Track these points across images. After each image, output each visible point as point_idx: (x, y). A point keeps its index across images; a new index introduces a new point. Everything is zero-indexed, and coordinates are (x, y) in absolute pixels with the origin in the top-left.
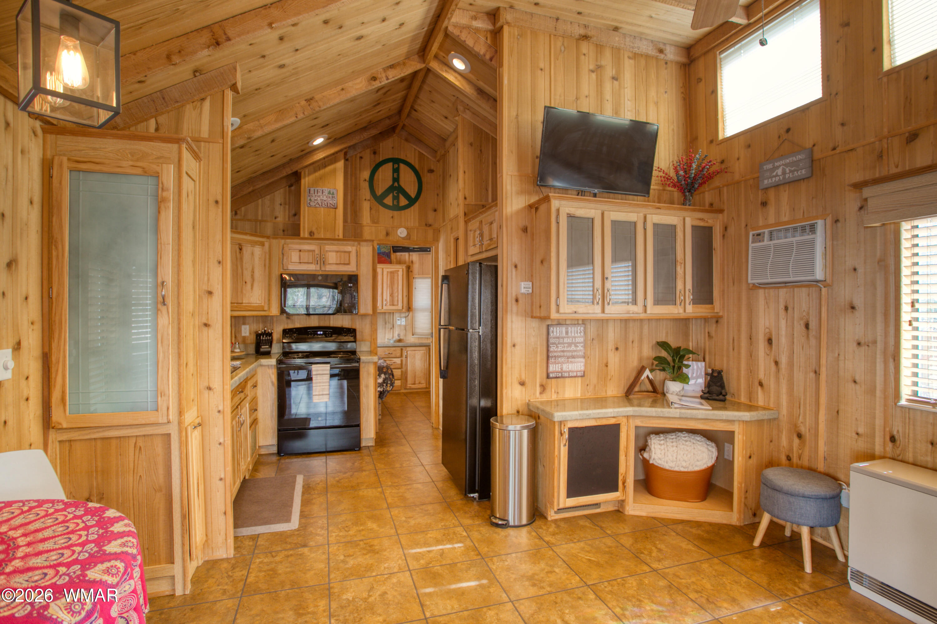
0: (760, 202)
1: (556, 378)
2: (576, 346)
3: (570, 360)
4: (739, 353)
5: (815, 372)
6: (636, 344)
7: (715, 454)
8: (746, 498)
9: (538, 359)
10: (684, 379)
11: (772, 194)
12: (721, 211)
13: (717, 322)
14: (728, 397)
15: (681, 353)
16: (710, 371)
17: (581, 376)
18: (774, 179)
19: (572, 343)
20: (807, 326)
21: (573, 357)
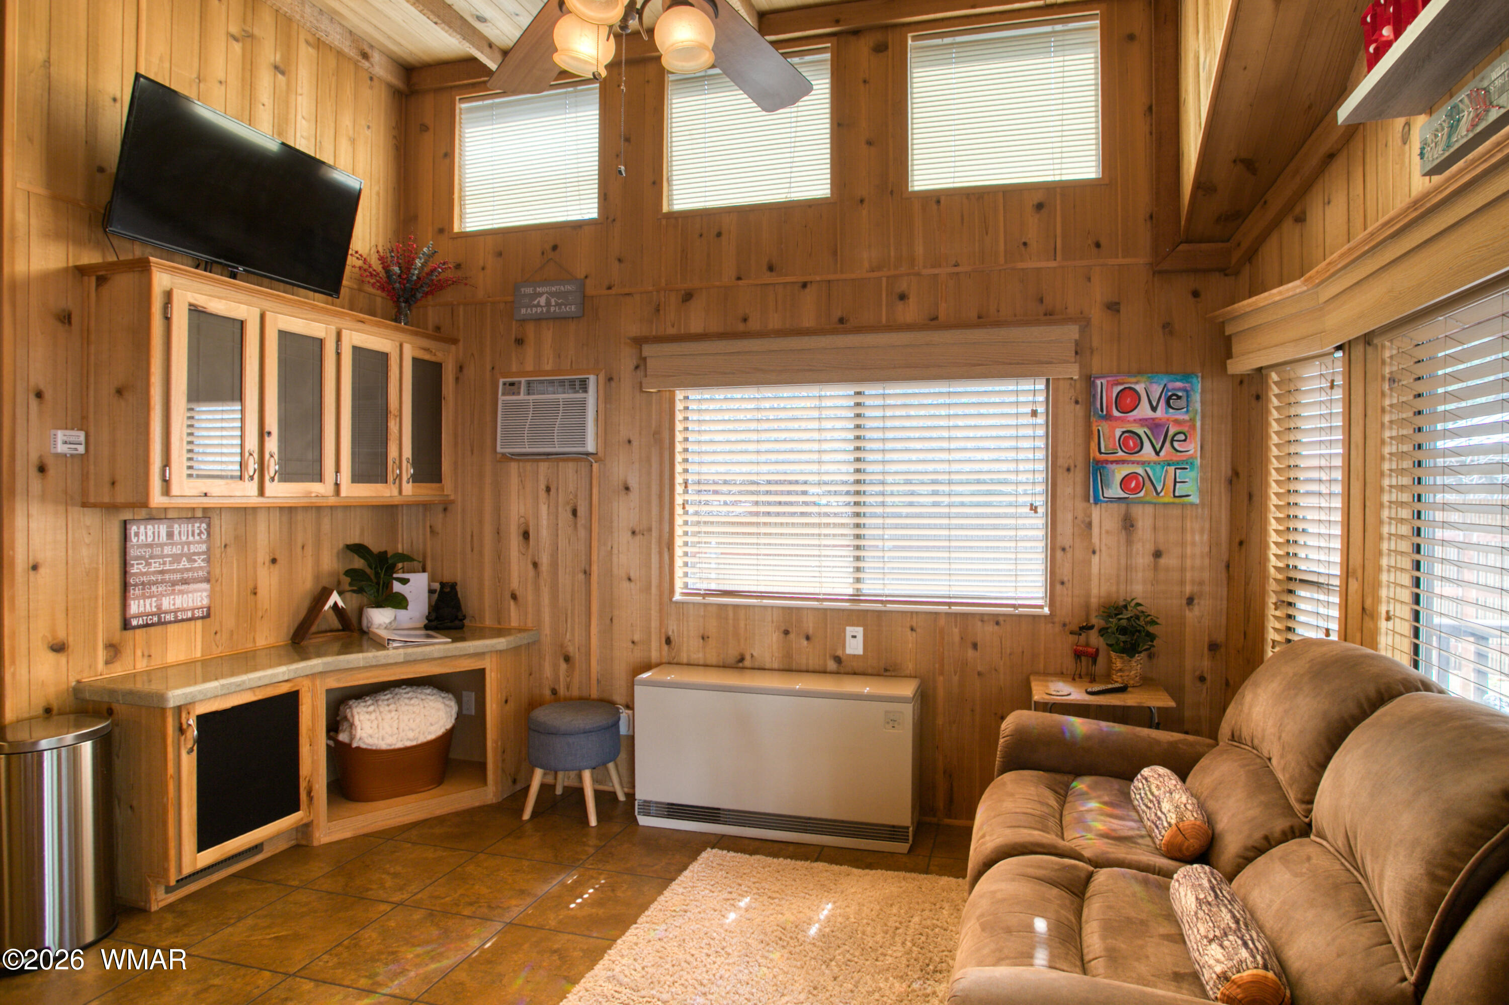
0: (513, 337)
1: (147, 625)
2: (191, 560)
3: (177, 588)
4: (481, 554)
5: (585, 572)
6: (309, 550)
7: (454, 708)
8: (503, 760)
9: (101, 592)
10: (400, 602)
11: (530, 329)
12: (454, 341)
13: (445, 510)
14: (466, 622)
15: (390, 562)
16: (437, 586)
17: (203, 618)
18: (534, 310)
19: (182, 555)
20: (574, 513)
21: (185, 582)
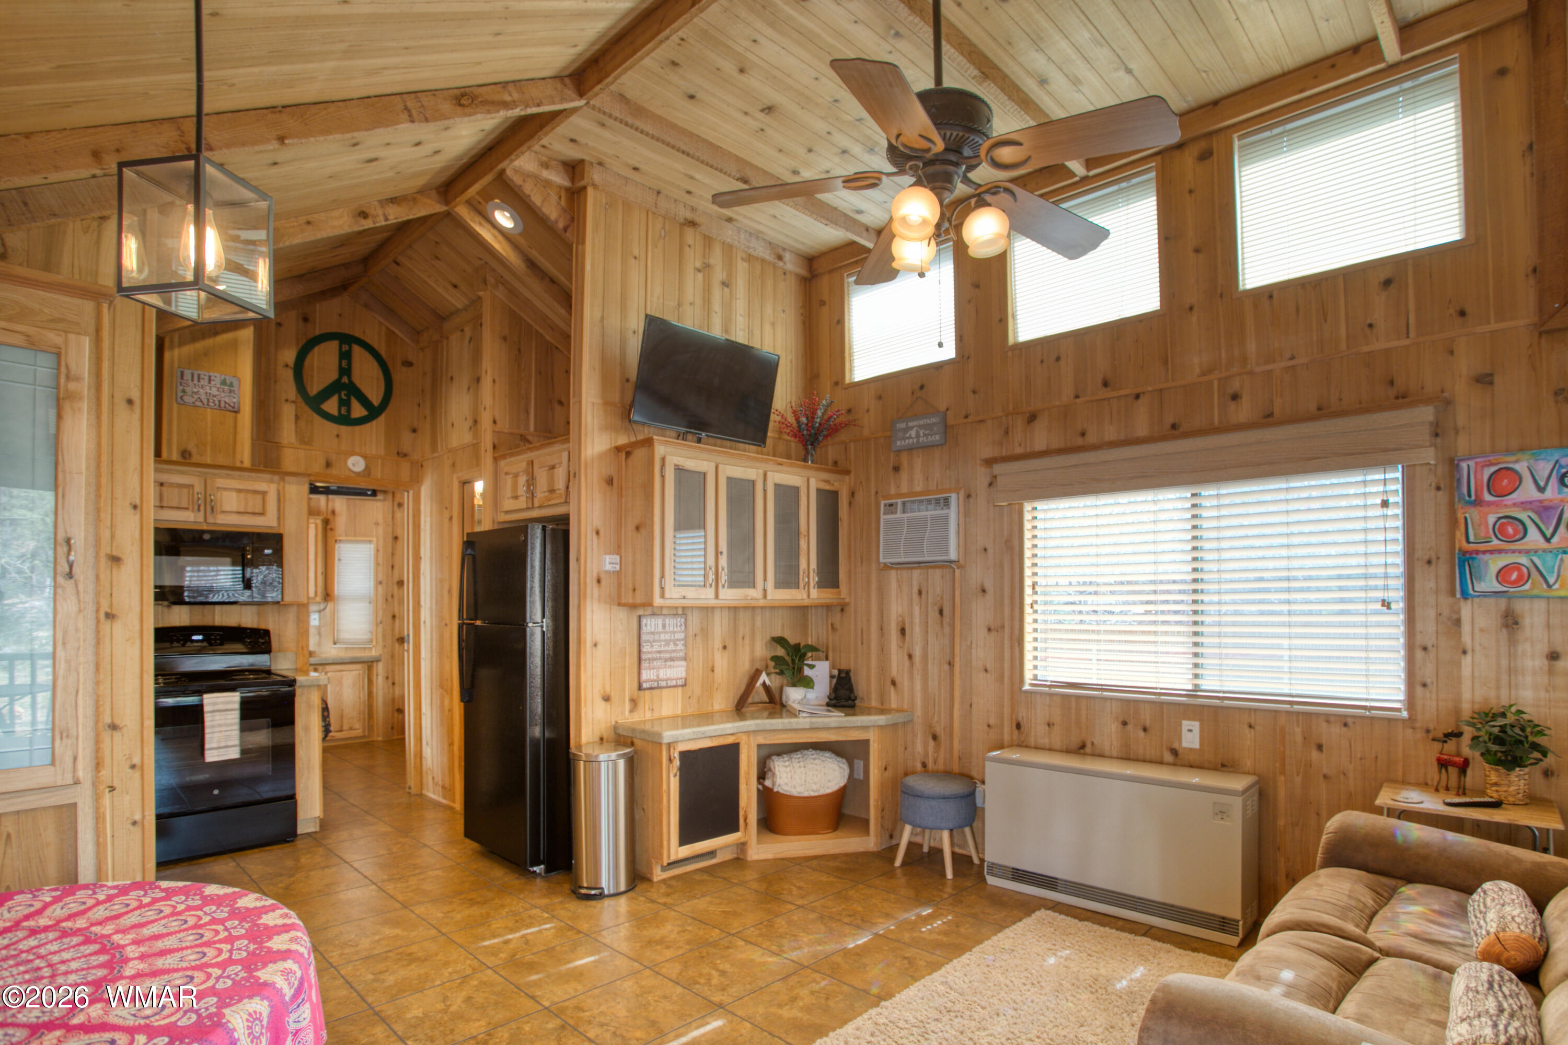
0: (891, 465)
1: (651, 688)
2: (676, 645)
3: (668, 663)
4: (869, 647)
5: (950, 664)
6: (747, 641)
7: (847, 772)
8: (882, 818)
9: (627, 664)
10: (807, 683)
11: (904, 457)
12: (848, 472)
13: (843, 610)
14: (857, 701)
15: (803, 651)
17: (682, 686)
18: (907, 441)
19: (670, 640)
20: (941, 612)
21: (672, 659)
